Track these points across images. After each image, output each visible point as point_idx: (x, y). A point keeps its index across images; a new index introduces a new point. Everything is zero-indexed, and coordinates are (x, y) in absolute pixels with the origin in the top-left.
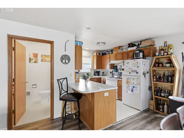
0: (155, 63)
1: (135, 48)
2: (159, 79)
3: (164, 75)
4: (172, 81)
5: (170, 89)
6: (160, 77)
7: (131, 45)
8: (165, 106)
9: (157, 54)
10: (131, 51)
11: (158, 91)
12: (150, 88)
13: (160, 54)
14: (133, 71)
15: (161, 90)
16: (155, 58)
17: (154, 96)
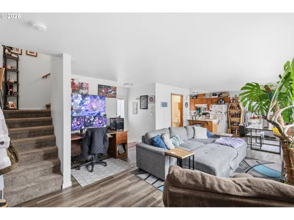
0: (231, 107)
1: (217, 97)
2: (233, 116)
3: (235, 114)
4: (240, 117)
5: (238, 121)
6: (233, 115)
7: (214, 94)
8: (236, 131)
9: (232, 102)
10: (214, 98)
11: (232, 123)
12: (228, 122)
13: (233, 101)
14: (218, 112)
15: (234, 122)
16: (230, 104)
17: (230, 126)
